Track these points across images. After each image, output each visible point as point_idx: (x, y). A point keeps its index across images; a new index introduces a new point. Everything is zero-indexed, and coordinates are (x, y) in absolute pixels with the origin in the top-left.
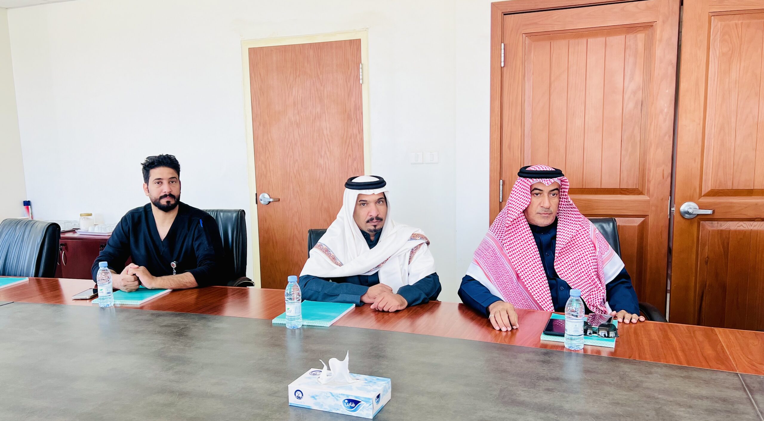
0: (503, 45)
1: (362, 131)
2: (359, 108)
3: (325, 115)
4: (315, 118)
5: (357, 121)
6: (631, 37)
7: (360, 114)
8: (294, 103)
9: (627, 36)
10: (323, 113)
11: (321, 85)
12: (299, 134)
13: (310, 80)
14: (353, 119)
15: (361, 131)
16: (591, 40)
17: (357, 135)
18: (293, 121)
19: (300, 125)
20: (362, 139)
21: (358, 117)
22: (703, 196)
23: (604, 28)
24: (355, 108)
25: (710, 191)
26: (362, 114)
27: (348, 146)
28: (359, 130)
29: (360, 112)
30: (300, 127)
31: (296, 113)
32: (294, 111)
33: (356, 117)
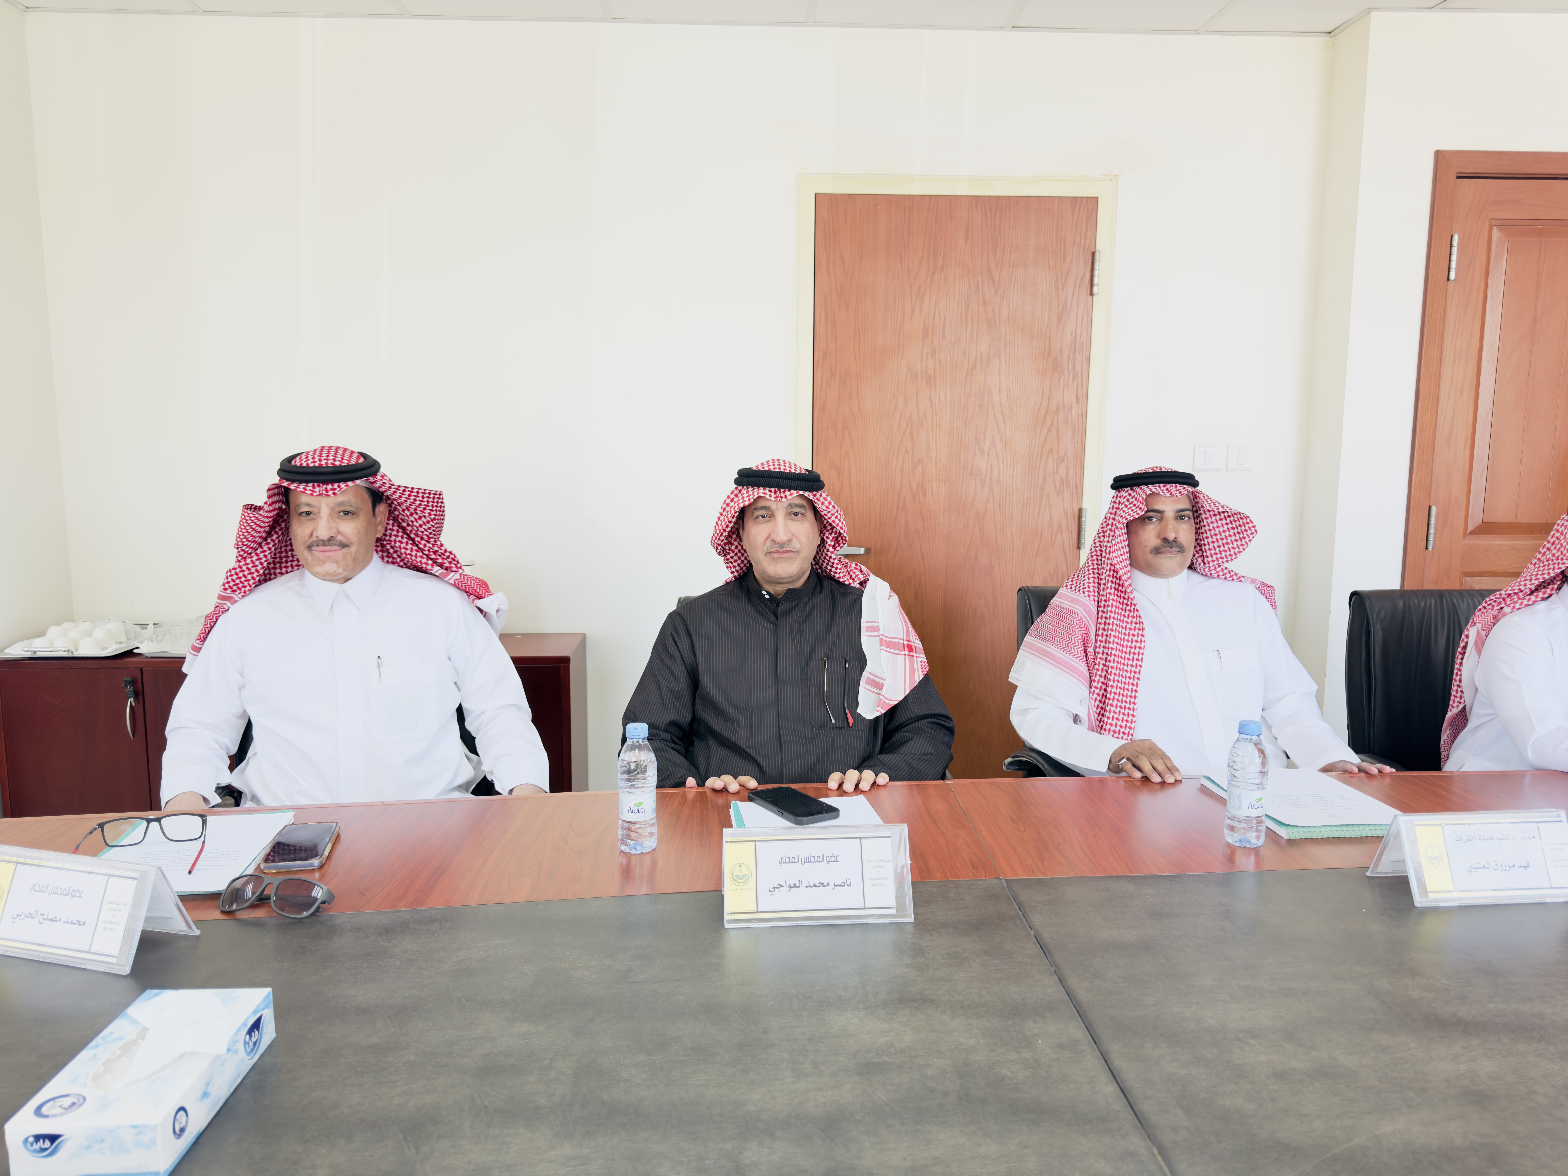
1: (1084, 398)
2: (1081, 347)
3: (1000, 360)
4: (974, 366)
5: (1074, 377)
7: (1084, 361)
8: (925, 330)
10: (994, 356)
11: (996, 293)
12: (931, 401)
13: (969, 281)
14: (1066, 373)
15: (1082, 398)
17: (1072, 408)
18: (919, 373)
19: (935, 380)
20: (1084, 416)
21: (1078, 368)
24: (1073, 346)
26: (1088, 360)
27: (1049, 431)
28: (1077, 396)
29: (1082, 357)
30: (935, 385)
31: (927, 354)
32: (922, 349)
33: (1074, 368)
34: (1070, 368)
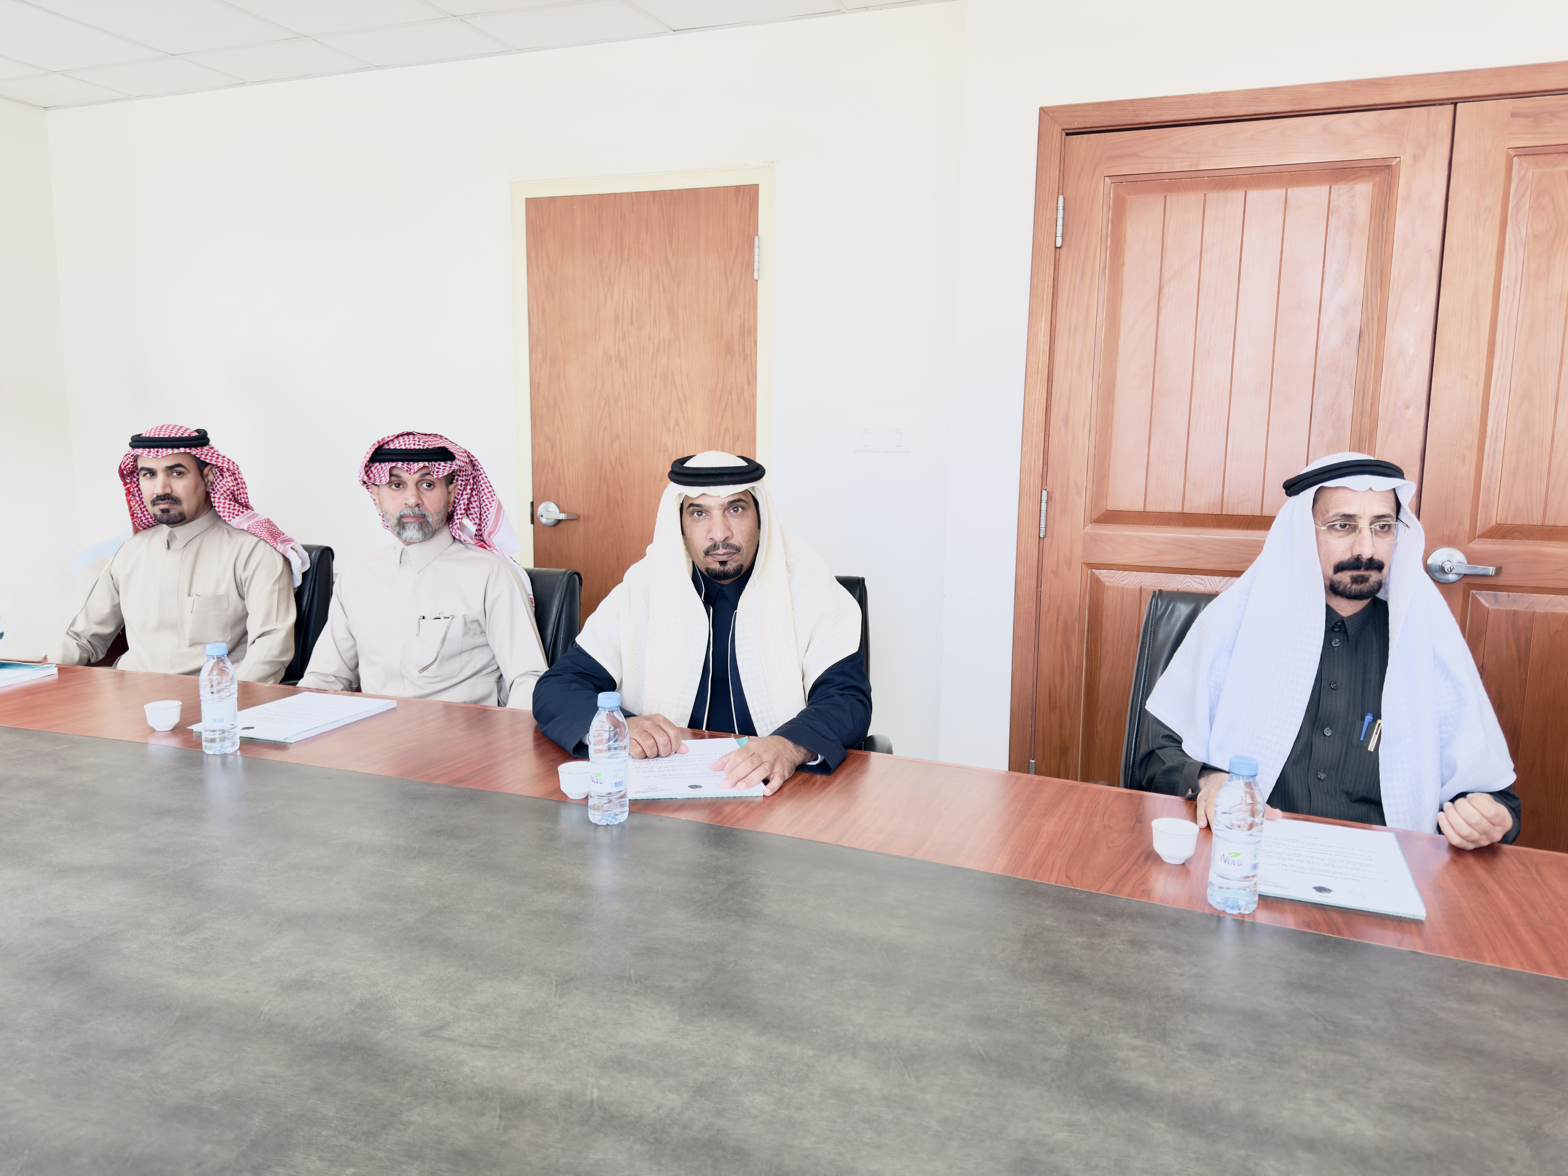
0: (1061, 198)
1: (754, 379)
2: (749, 331)
3: (680, 344)
4: (658, 350)
5: (745, 359)
6: (1341, 191)
7: (752, 343)
8: (616, 316)
9: (1333, 187)
10: (675, 339)
11: (674, 281)
12: (623, 381)
13: (651, 270)
14: (737, 355)
15: (752, 380)
16: (1253, 194)
17: (743, 388)
18: (613, 355)
19: (626, 362)
20: (754, 396)
21: (747, 351)
22: (1479, 537)
23: (1282, 169)
24: (742, 330)
25: (1493, 527)
26: (756, 343)
27: (725, 410)
28: (748, 377)
29: (751, 340)
30: (626, 367)
31: (619, 338)
32: (615, 333)
33: (744, 350)
34: (740, 352)
